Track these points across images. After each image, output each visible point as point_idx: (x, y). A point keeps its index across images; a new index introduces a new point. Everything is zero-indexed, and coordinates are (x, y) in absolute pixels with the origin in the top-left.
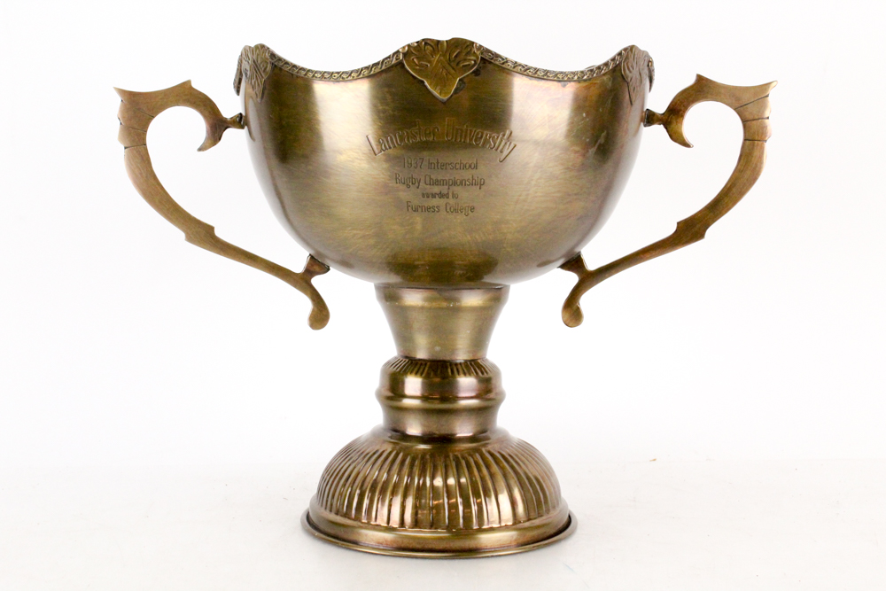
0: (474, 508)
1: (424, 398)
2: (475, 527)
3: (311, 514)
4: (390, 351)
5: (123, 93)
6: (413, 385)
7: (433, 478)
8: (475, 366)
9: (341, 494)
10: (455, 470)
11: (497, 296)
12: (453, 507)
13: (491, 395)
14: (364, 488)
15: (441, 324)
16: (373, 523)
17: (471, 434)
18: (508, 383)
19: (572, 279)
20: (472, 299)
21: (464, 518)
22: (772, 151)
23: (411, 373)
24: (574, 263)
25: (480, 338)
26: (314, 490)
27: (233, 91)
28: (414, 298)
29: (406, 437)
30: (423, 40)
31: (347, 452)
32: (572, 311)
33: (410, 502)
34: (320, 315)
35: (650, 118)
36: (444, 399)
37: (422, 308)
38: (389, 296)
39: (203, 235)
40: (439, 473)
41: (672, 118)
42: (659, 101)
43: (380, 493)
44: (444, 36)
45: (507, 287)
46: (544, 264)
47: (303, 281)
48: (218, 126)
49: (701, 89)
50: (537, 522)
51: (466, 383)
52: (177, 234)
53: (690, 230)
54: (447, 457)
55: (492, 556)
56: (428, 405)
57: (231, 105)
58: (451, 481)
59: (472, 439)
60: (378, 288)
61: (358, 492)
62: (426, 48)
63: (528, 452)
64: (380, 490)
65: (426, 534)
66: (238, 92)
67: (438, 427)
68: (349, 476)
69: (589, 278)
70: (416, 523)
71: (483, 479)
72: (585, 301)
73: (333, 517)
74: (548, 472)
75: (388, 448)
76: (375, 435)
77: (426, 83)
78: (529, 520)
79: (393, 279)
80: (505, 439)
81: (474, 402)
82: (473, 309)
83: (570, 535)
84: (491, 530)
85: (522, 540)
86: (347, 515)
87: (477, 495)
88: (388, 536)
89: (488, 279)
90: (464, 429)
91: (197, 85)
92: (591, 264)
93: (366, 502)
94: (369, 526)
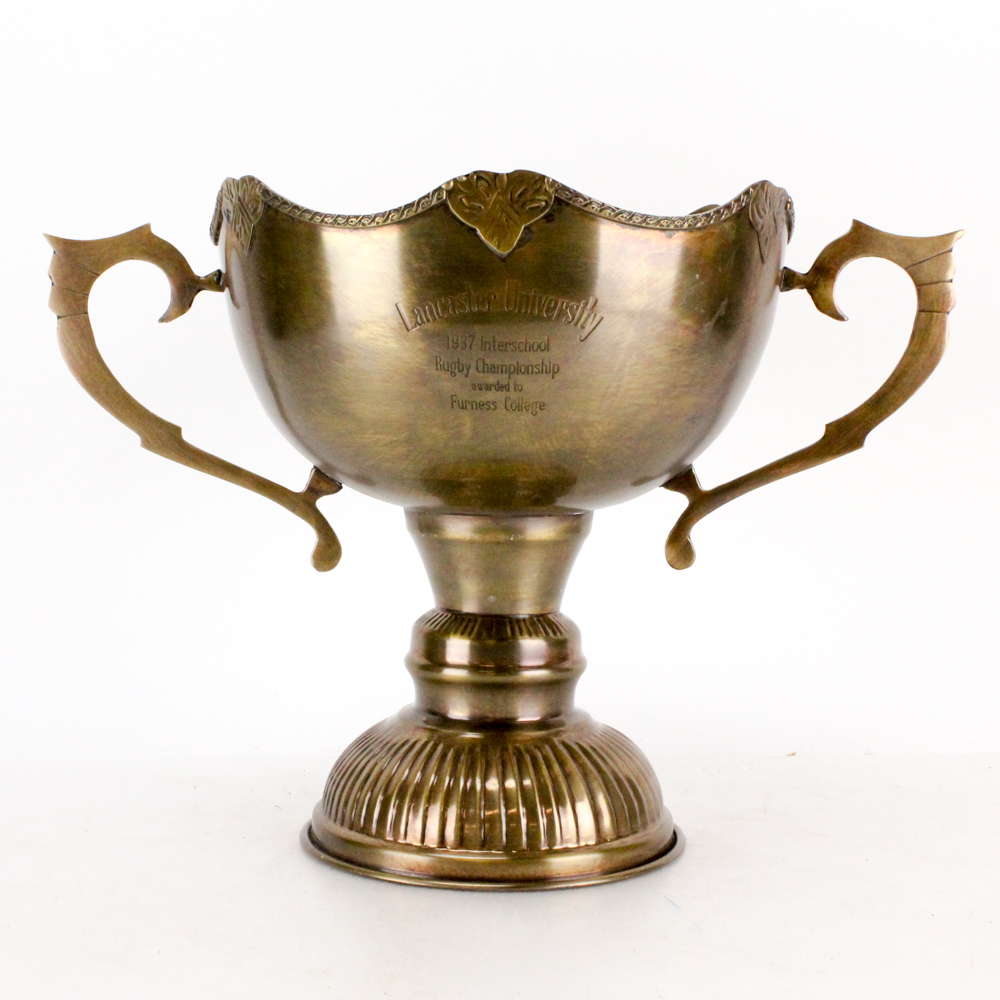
0: (543, 821)
1: (473, 667)
2: (544, 847)
3: (314, 828)
4: (424, 601)
5: (57, 241)
6: (458, 649)
7: (485, 780)
8: (544, 623)
9: (357, 801)
10: (516, 769)
11: (576, 526)
12: (513, 819)
13: (567, 665)
14: (390, 792)
15: (497, 565)
16: (401, 841)
17: (537, 718)
18: (589, 647)
19: (680, 502)
20: (540, 530)
21: (528, 834)
22: (956, 326)
23: (455, 633)
24: (683, 480)
25: (552, 583)
26: (318, 794)
27: (209, 240)
28: (459, 529)
29: (447, 722)
30: (475, 173)
31: (366, 743)
32: (679, 547)
33: (453, 813)
34: (328, 552)
35: (788, 280)
36: (501, 670)
37: (471, 543)
38: (425, 525)
39: (165, 438)
40: (494, 772)
41: (819, 279)
42: (799, 255)
43: (411, 801)
44: (503, 166)
45: (589, 514)
46: (641, 481)
47: (304, 504)
48: (187, 287)
49: (859, 240)
50: (629, 840)
51: (532, 648)
52: (128, 438)
53: (844, 436)
54: (504, 749)
55: (567, 888)
56: (477, 678)
57: (205, 259)
58: (511, 784)
59: (540, 725)
60: (410, 514)
61: (380, 798)
62: (477, 185)
63: (616, 742)
64: (413, 795)
65: (475, 856)
66: (216, 241)
67: (492, 708)
68: (368, 776)
69: (702, 502)
70: (462, 842)
71: (554, 780)
72: (697, 534)
73: (345, 832)
74: (646, 771)
75: (423, 737)
76: (405, 719)
77: (479, 232)
78: (619, 837)
79: (431, 502)
80: (584, 726)
81: (542, 674)
82: (543, 545)
83: (675, 859)
84: (566, 851)
85: (609, 865)
86: (365, 830)
87: (546, 803)
88: (422, 860)
89: (563, 502)
90: (528, 711)
91: (158, 231)
92: (707, 482)
93: (392, 812)
94: (395, 845)
